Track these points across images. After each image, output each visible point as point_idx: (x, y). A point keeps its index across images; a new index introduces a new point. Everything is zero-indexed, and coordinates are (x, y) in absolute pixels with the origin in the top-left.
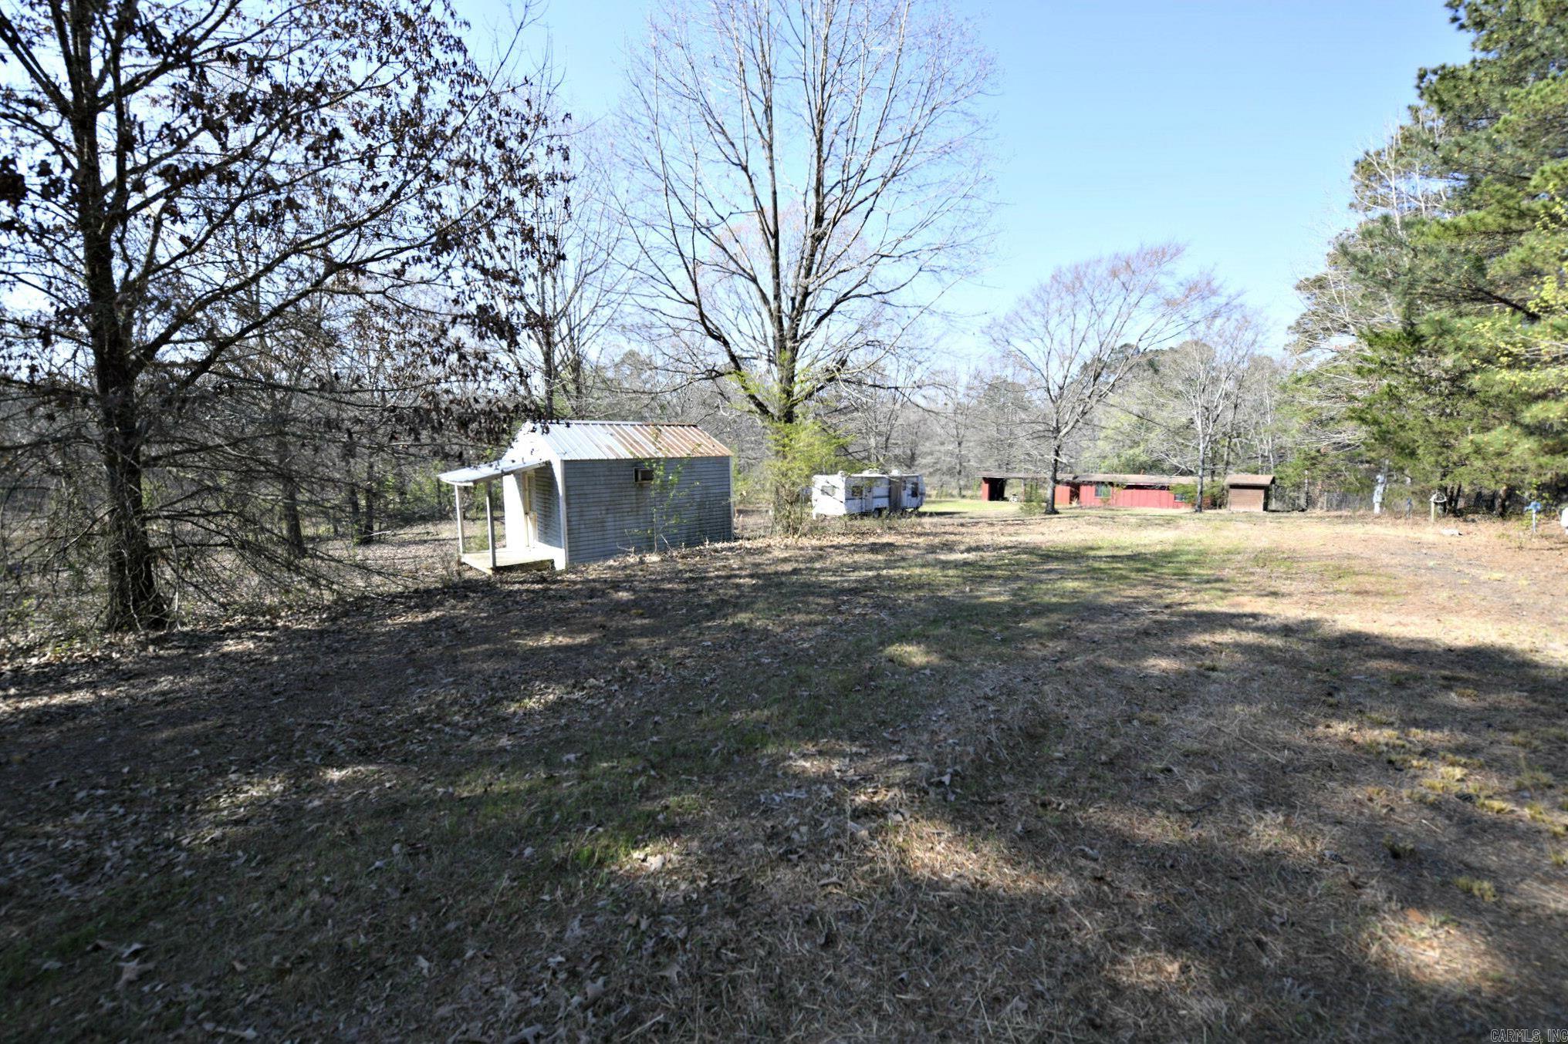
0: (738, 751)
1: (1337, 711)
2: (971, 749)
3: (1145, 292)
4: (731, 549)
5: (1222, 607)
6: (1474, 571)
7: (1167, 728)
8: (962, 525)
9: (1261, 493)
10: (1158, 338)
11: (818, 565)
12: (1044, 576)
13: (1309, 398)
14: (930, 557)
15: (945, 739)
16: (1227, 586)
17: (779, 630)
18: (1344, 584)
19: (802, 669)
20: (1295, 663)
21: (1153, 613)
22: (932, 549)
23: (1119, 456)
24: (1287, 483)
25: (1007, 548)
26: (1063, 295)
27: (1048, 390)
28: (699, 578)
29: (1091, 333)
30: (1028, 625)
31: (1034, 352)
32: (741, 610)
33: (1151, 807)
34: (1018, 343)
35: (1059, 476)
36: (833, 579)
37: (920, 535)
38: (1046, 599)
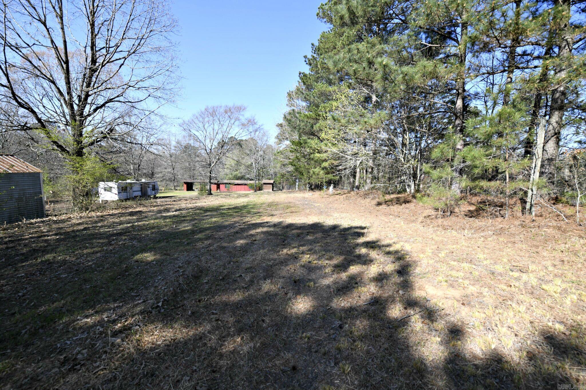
0: (42, 327)
1: (284, 246)
2: (171, 289)
3: (236, 120)
4: (43, 222)
5: (258, 221)
6: (314, 204)
7: (241, 262)
8: (174, 201)
9: (271, 185)
10: (241, 136)
11: (99, 224)
12: (205, 218)
13: (281, 158)
14: (159, 215)
15: (161, 288)
16: (261, 214)
17: (74, 259)
18: (288, 211)
19: (87, 276)
20: (275, 234)
21: (240, 226)
22: (160, 212)
23: (232, 174)
24: (277, 183)
25: (191, 208)
26: (209, 116)
27: (206, 150)
28: (17, 240)
29: (219, 131)
30: (198, 236)
31: (200, 135)
32: (48, 253)
33: (235, 290)
34: (194, 132)
35: (212, 181)
36: (108, 230)
37: (154, 206)
38: (205, 226)
